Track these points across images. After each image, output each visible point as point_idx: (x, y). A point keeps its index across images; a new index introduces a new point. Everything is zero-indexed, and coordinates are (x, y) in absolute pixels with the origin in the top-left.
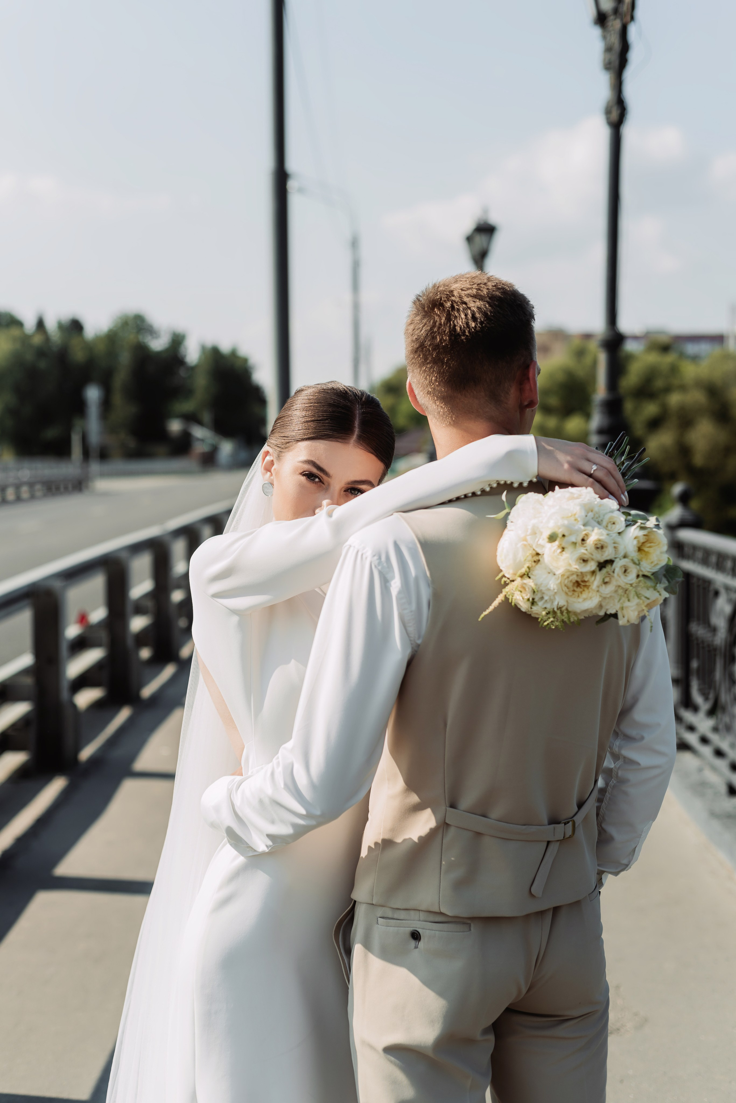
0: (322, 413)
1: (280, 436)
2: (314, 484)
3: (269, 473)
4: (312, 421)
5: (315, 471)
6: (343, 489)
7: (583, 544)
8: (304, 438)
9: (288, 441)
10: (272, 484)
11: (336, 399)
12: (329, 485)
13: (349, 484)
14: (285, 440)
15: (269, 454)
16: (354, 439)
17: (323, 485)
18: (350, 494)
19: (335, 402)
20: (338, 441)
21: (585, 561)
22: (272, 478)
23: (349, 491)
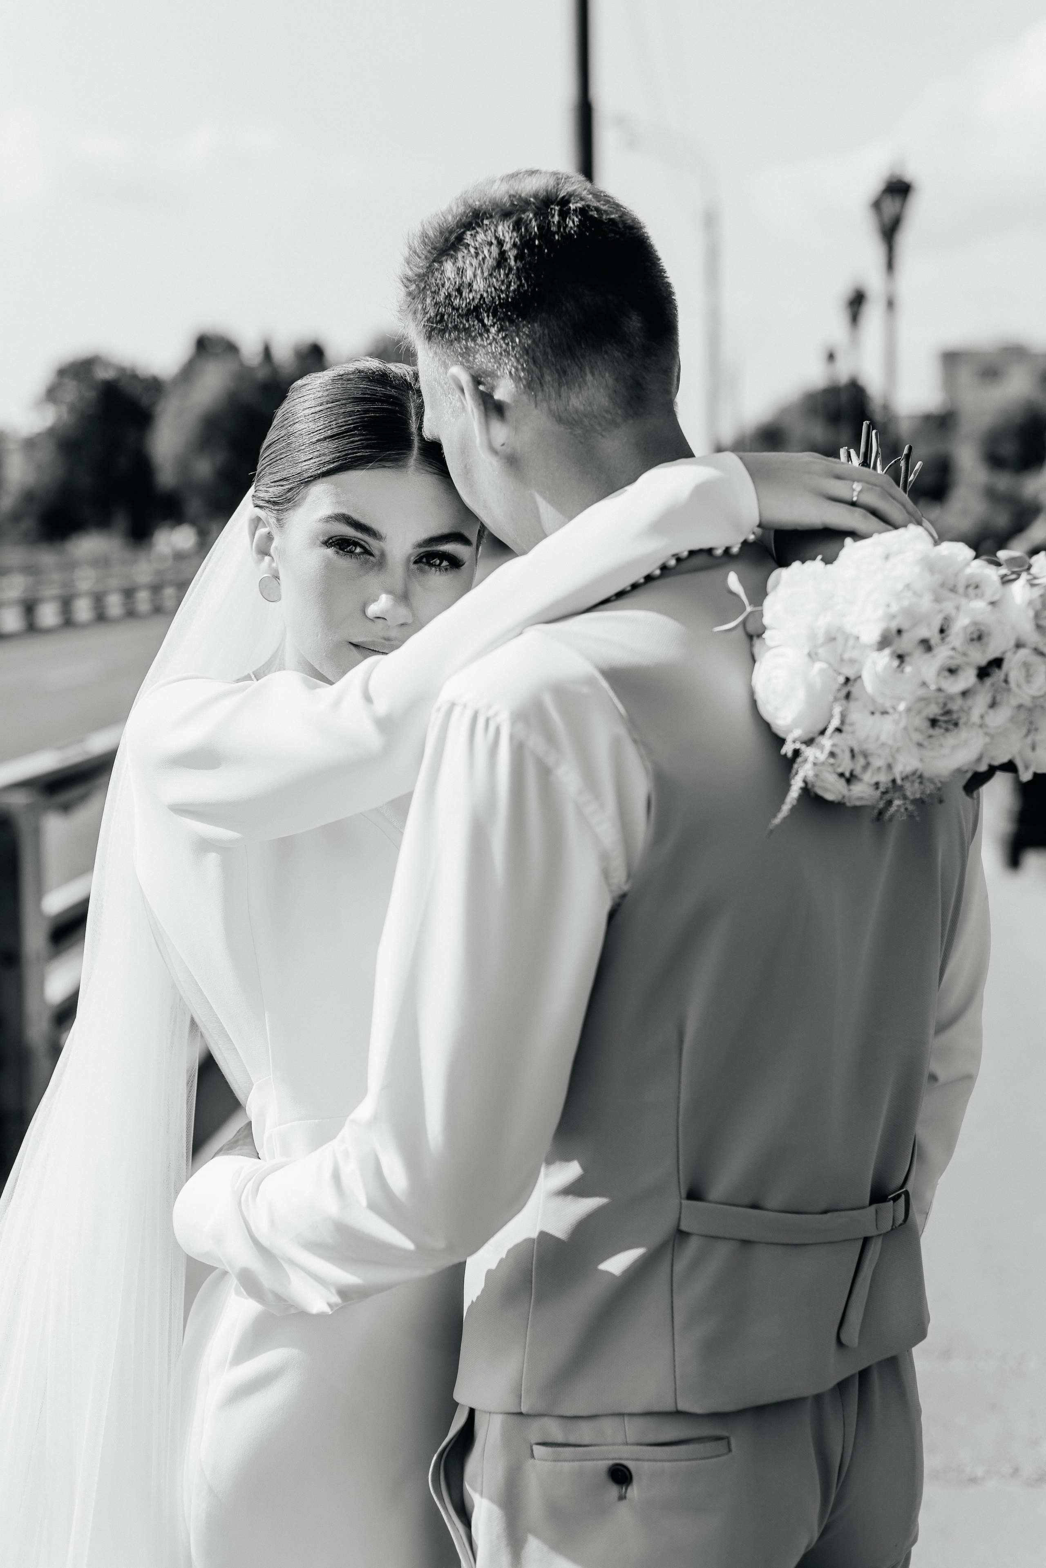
0: (345, 418)
1: (272, 481)
2: (353, 560)
3: (267, 558)
4: (325, 438)
5: (350, 532)
6: (413, 559)
7: (943, 639)
8: (319, 474)
9: (289, 486)
10: (277, 577)
11: (367, 388)
12: (383, 554)
13: (420, 545)
14: (282, 486)
15: (261, 524)
16: (414, 457)
17: (371, 558)
18: (427, 567)
19: (365, 394)
20: (385, 467)
21: (952, 671)
22: (274, 565)
23: (424, 560)
